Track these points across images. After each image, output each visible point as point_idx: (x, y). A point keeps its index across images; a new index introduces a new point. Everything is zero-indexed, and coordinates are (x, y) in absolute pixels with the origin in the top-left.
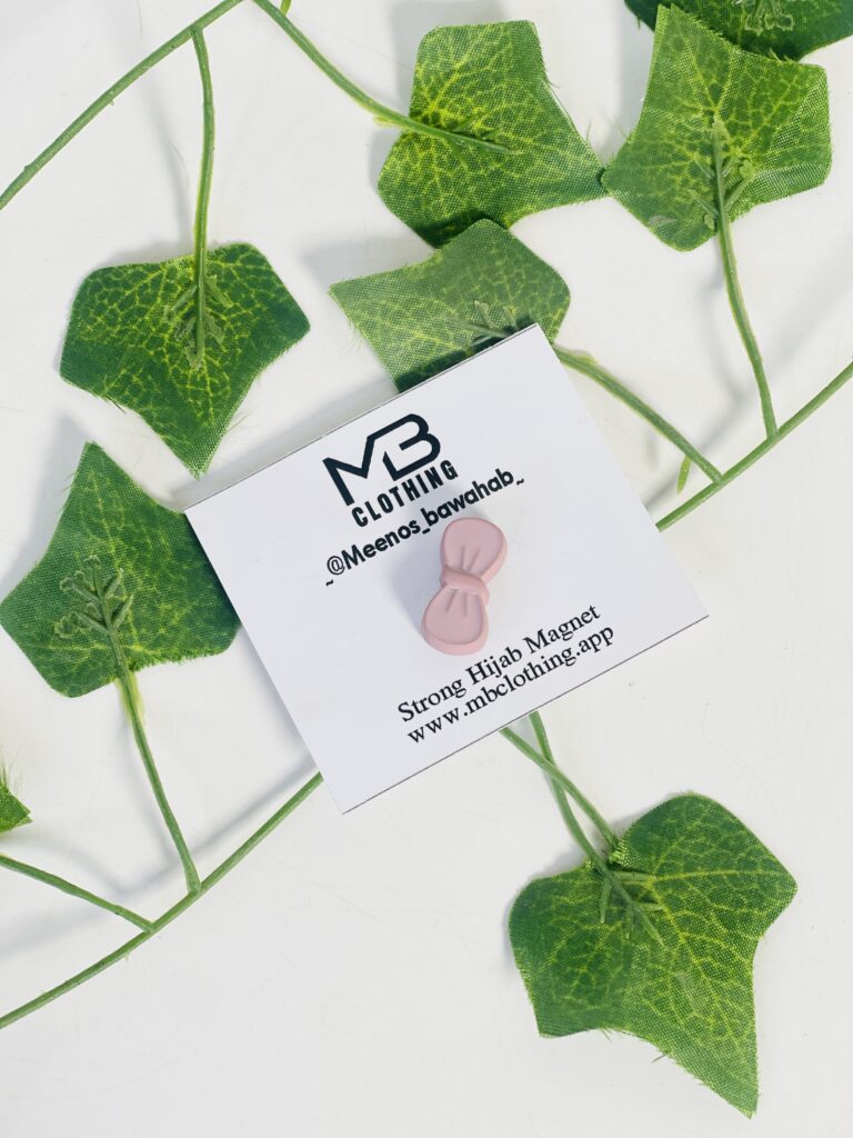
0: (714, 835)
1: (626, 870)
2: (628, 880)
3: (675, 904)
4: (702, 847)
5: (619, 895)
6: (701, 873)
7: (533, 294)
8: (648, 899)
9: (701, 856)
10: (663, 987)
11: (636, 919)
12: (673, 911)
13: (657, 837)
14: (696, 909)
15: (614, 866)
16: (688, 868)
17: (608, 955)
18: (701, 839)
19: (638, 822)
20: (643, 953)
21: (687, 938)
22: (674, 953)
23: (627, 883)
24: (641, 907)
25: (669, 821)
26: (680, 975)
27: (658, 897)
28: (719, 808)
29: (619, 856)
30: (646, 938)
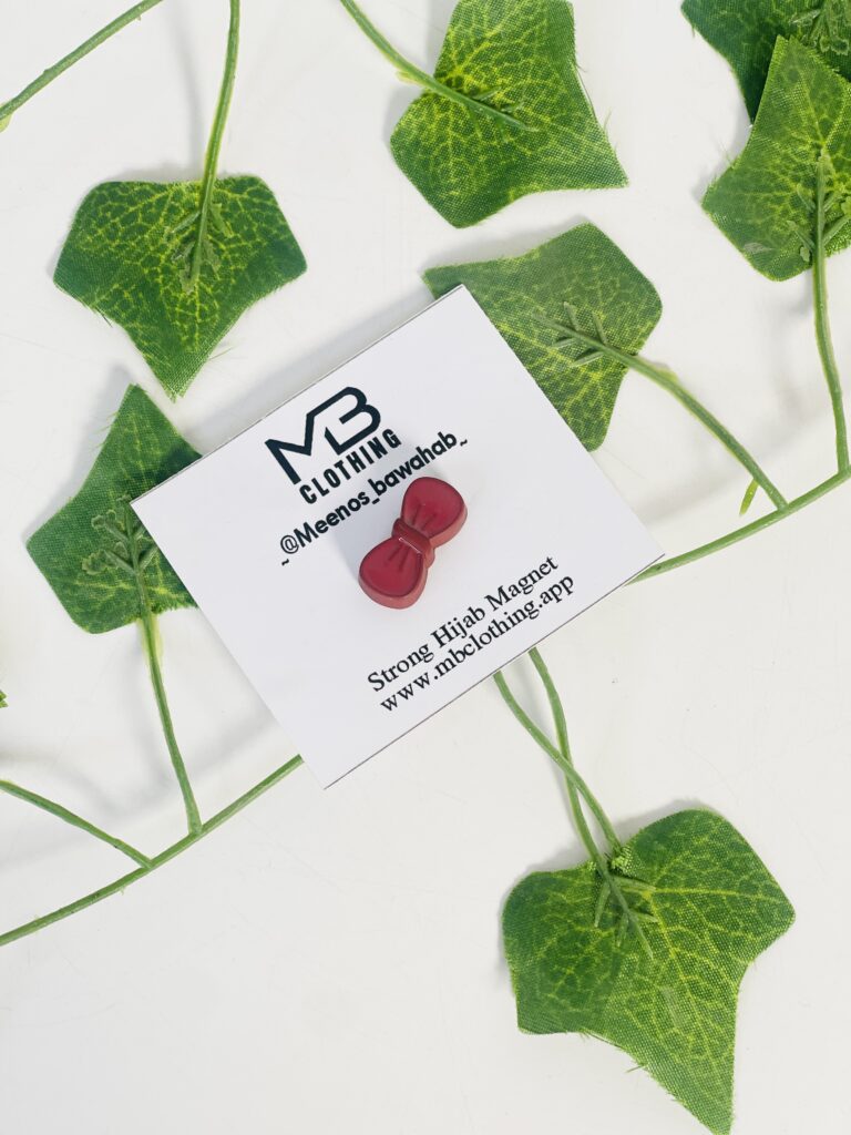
0: (720, 854)
1: (626, 876)
2: (627, 886)
3: (671, 918)
4: (706, 864)
5: (617, 900)
6: (701, 890)
7: (624, 303)
8: (644, 910)
9: (704, 873)
10: (647, 999)
11: (630, 927)
12: (668, 925)
13: (662, 848)
14: (692, 926)
15: (616, 872)
16: (689, 884)
17: (596, 960)
18: (706, 856)
19: (646, 829)
20: (632, 963)
21: (678, 954)
22: (663, 967)
23: (627, 890)
24: (636, 917)
25: (677, 833)
26: (664, 989)
27: (654, 909)
28: (728, 826)
29: (622, 862)
30: (638, 948)
